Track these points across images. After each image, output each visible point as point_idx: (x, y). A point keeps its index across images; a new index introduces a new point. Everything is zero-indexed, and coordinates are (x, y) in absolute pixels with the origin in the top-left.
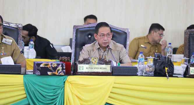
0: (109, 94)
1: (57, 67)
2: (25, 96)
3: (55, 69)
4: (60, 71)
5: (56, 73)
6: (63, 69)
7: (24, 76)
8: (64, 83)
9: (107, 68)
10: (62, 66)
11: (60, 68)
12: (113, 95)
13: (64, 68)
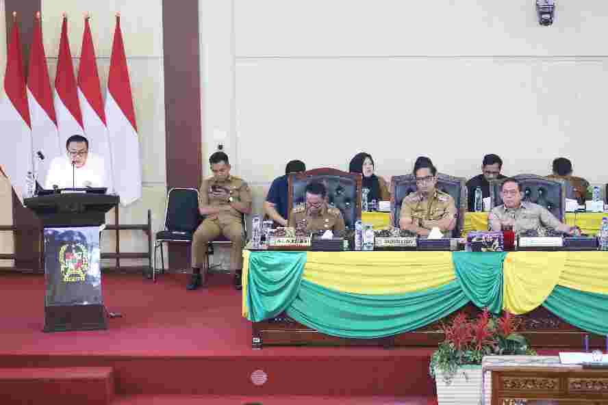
0: (560, 274)
1: (493, 241)
2: (455, 277)
3: (490, 244)
4: (497, 246)
5: (491, 249)
6: (500, 244)
7: (453, 254)
8: (503, 261)
9: (558, 241)
10: (499, 240)
11: (496, 242)
12: (565, 275)
13: (502, 242)
